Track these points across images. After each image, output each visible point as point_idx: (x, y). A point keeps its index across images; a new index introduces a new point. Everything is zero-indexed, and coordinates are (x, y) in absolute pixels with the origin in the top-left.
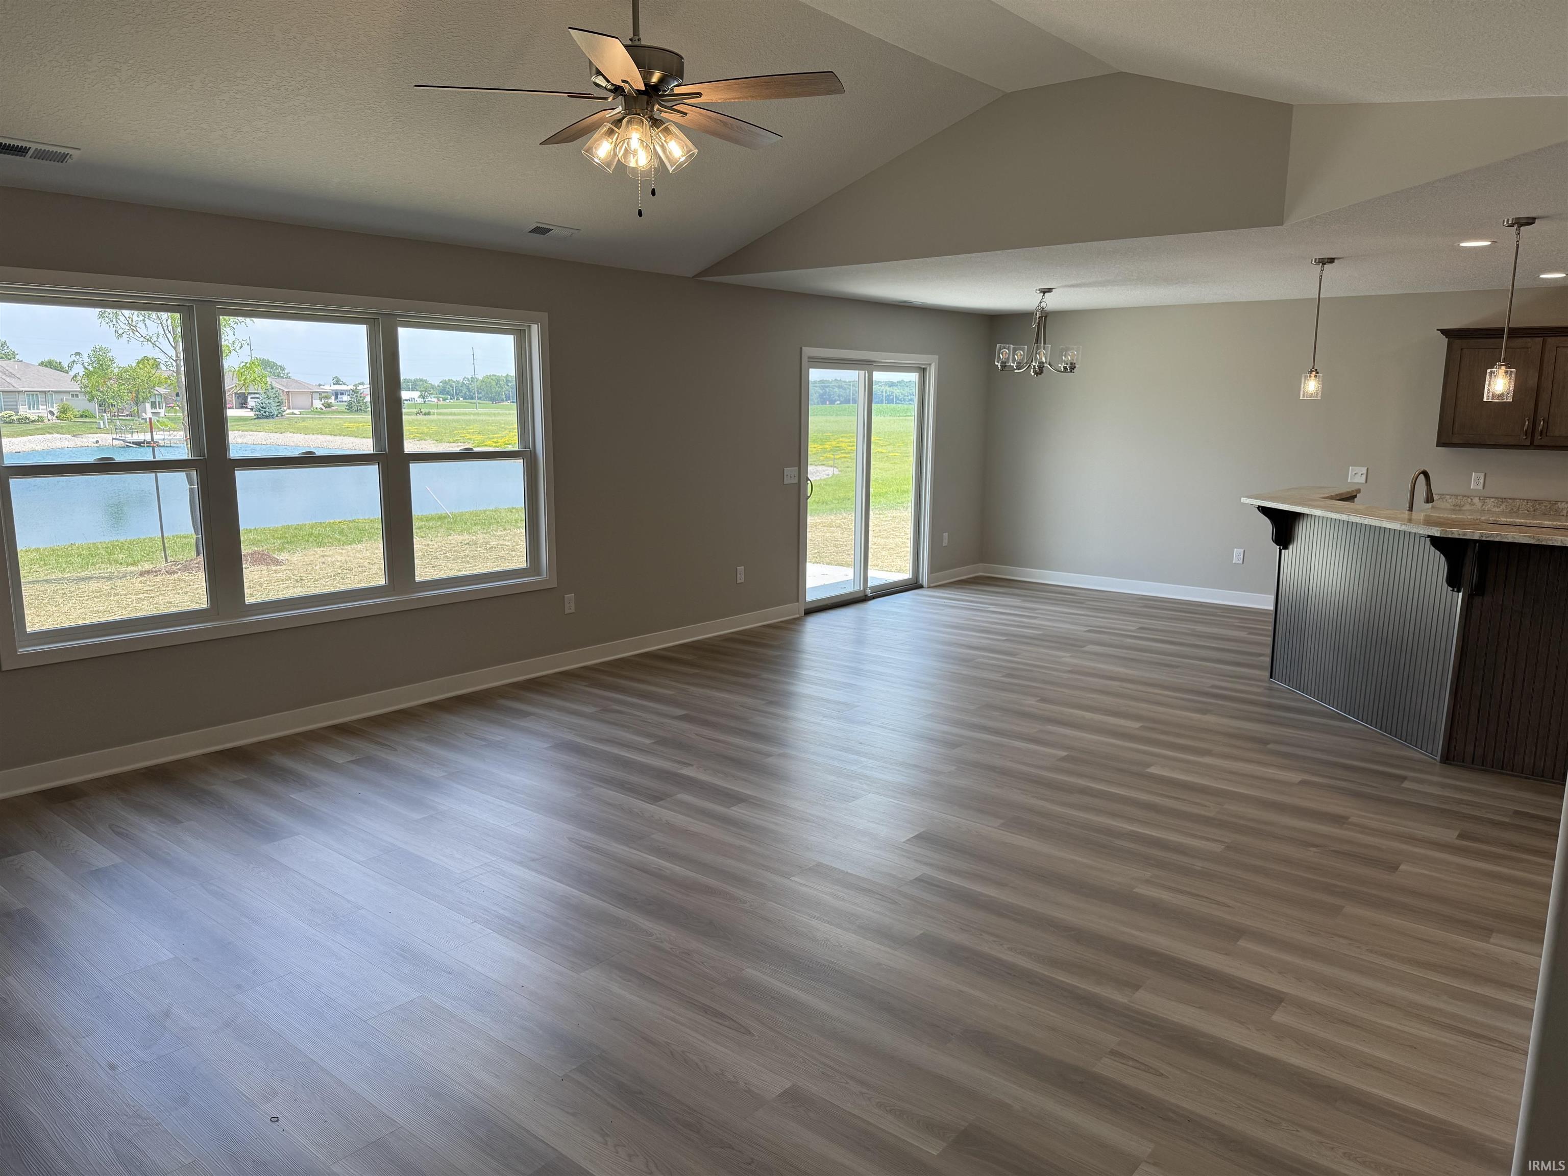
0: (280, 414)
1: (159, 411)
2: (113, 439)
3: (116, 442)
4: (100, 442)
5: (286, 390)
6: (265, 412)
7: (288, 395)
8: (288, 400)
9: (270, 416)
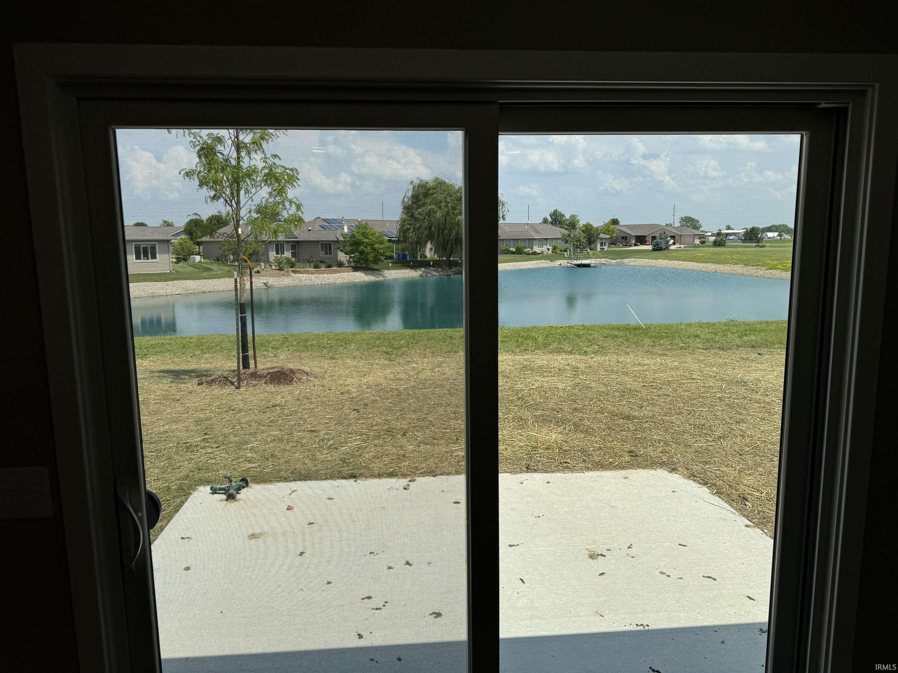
0: (667, 248)
1: (604, 247)
2: (568, 263)
3: (568, 265)
4: (562, 265)
5: (680, 234)
6: (658, 247)
7: (681, 237)
8: (681, 239)
9: (661, 249)
